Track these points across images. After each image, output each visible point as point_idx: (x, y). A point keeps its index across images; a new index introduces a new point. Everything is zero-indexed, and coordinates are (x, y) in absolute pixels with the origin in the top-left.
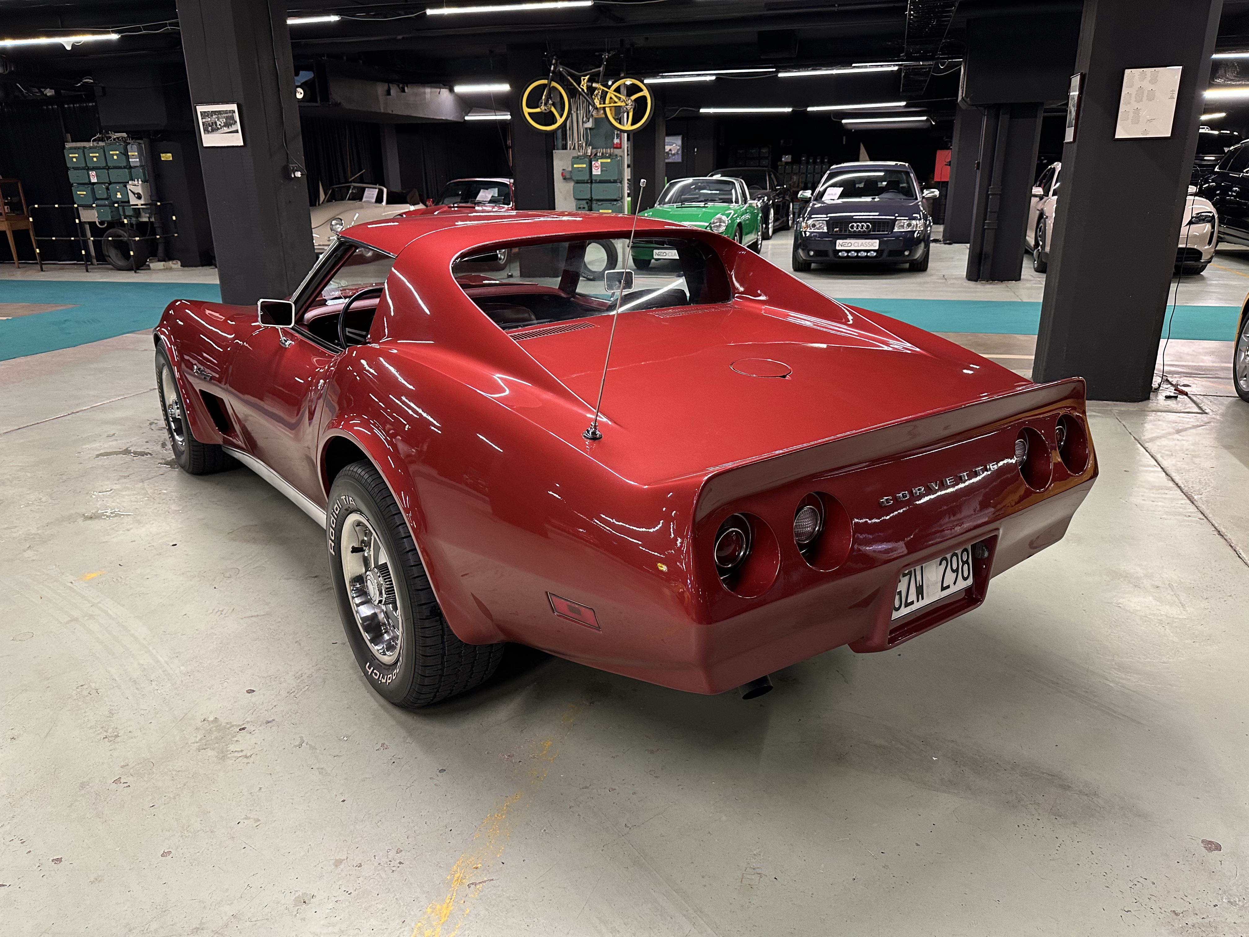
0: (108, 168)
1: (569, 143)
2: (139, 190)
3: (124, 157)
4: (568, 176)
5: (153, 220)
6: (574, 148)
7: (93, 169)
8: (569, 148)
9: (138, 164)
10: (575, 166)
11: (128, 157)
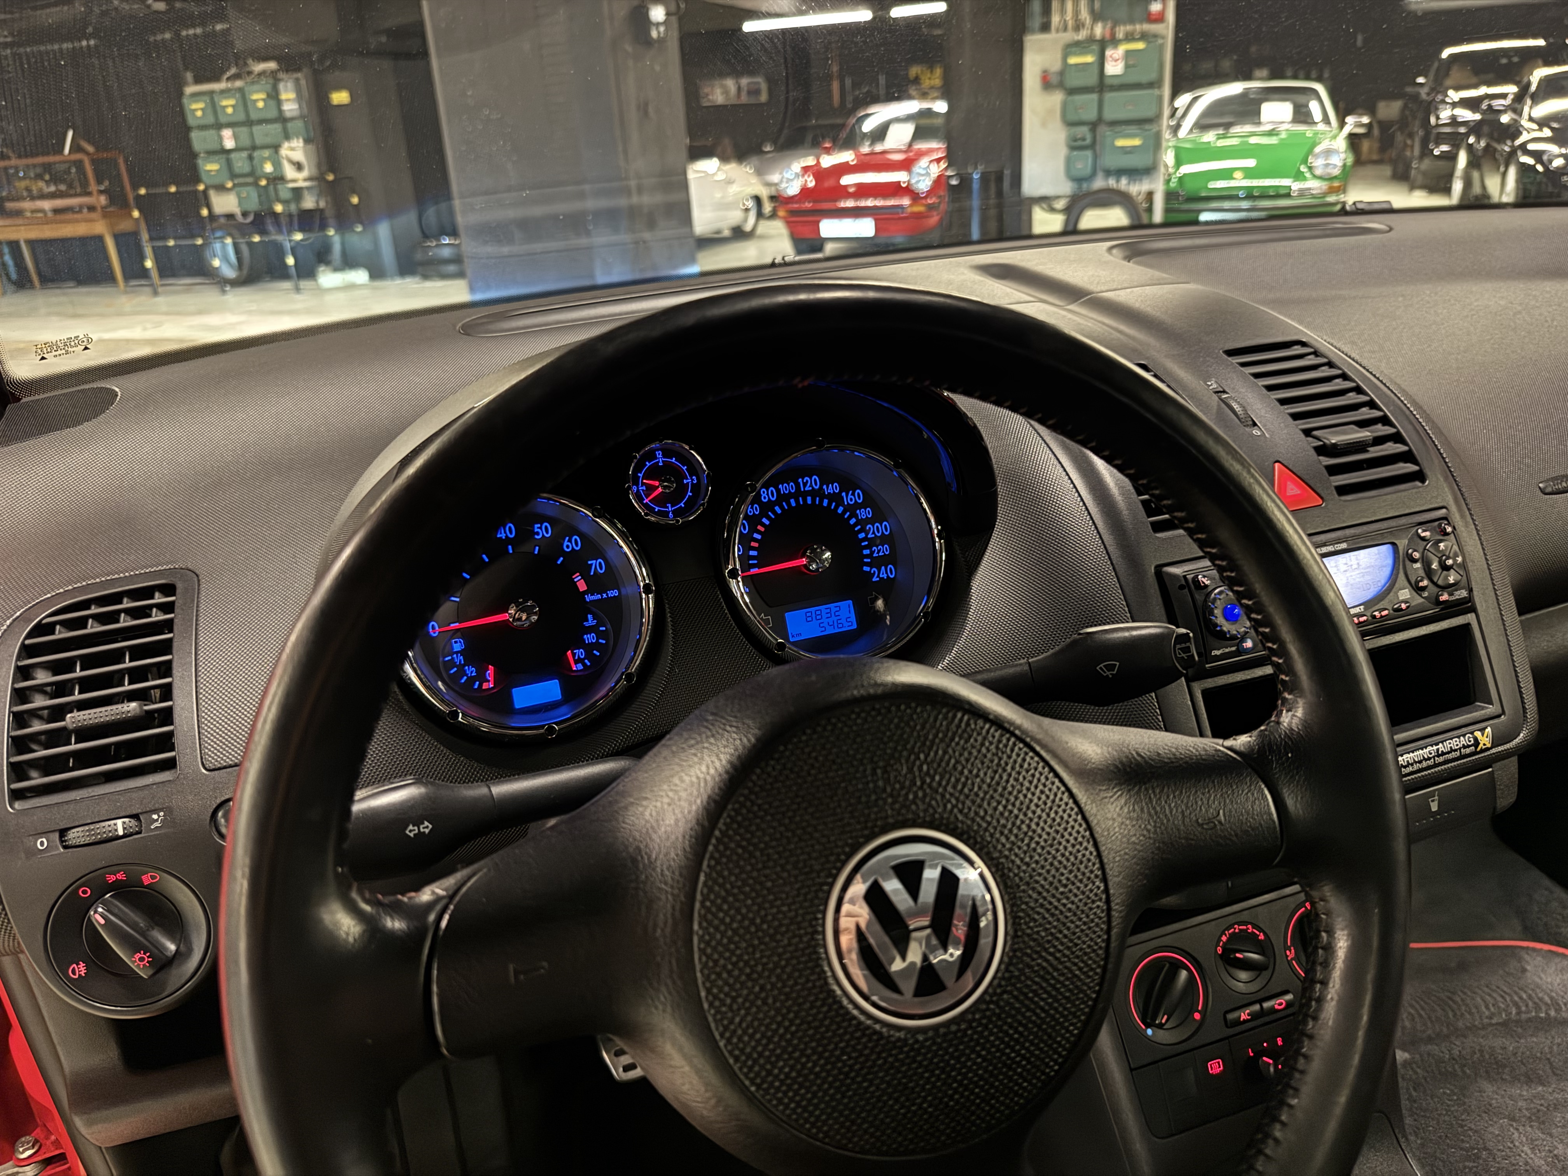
0: (249, 123)
1: (1055, 19)
2: (299, 155)
3: (272, 103)
4: (1054, 80)
5: (322, 204)
6: (1065, 29)
7: (229, 125)
8: (1053, 27)
9: (296, 114)
10: (1071, 60)
11: (279, 103)
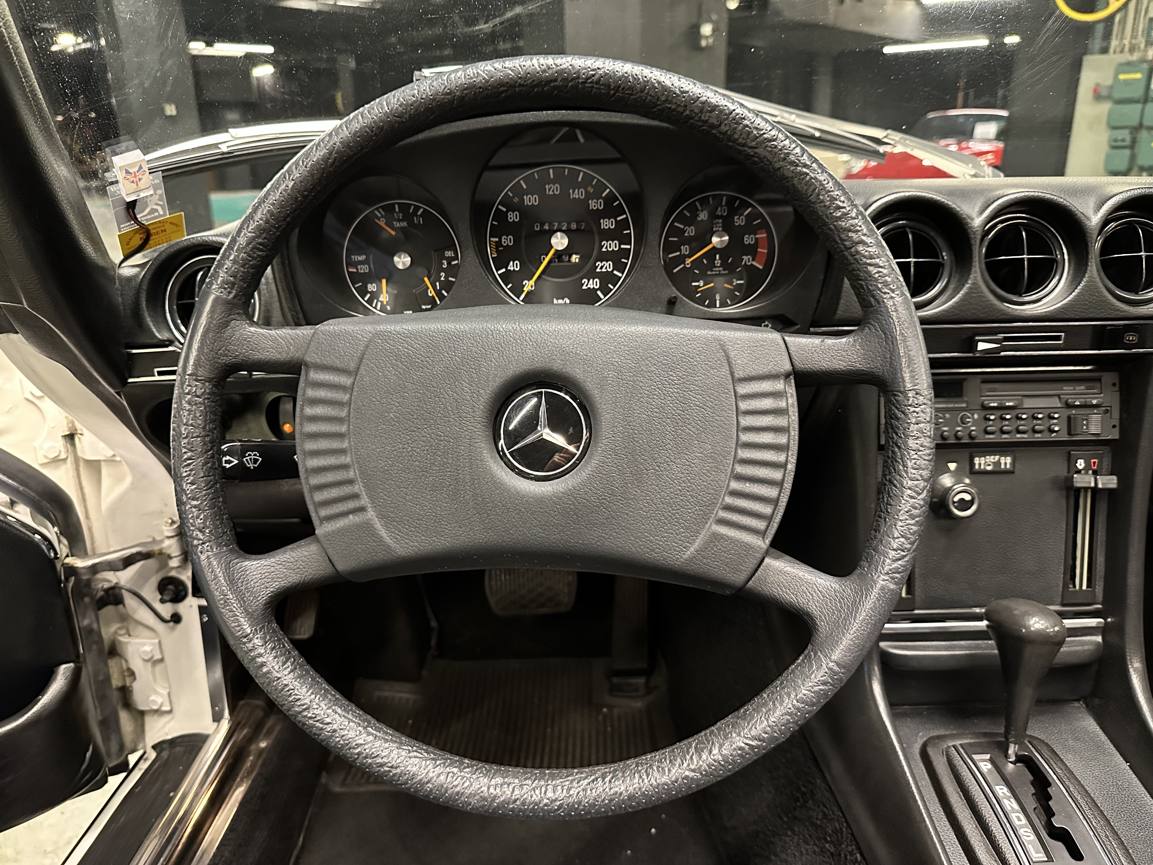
1: (1114, 43)
4: (1104, 93)
6: (1122, 51)
8: (1111, 50)
10: (1122, 77)
